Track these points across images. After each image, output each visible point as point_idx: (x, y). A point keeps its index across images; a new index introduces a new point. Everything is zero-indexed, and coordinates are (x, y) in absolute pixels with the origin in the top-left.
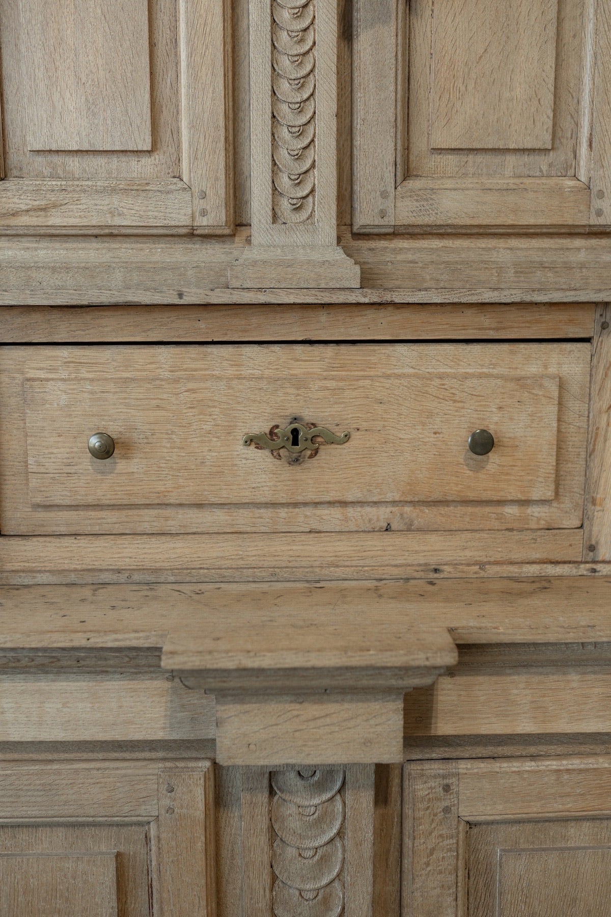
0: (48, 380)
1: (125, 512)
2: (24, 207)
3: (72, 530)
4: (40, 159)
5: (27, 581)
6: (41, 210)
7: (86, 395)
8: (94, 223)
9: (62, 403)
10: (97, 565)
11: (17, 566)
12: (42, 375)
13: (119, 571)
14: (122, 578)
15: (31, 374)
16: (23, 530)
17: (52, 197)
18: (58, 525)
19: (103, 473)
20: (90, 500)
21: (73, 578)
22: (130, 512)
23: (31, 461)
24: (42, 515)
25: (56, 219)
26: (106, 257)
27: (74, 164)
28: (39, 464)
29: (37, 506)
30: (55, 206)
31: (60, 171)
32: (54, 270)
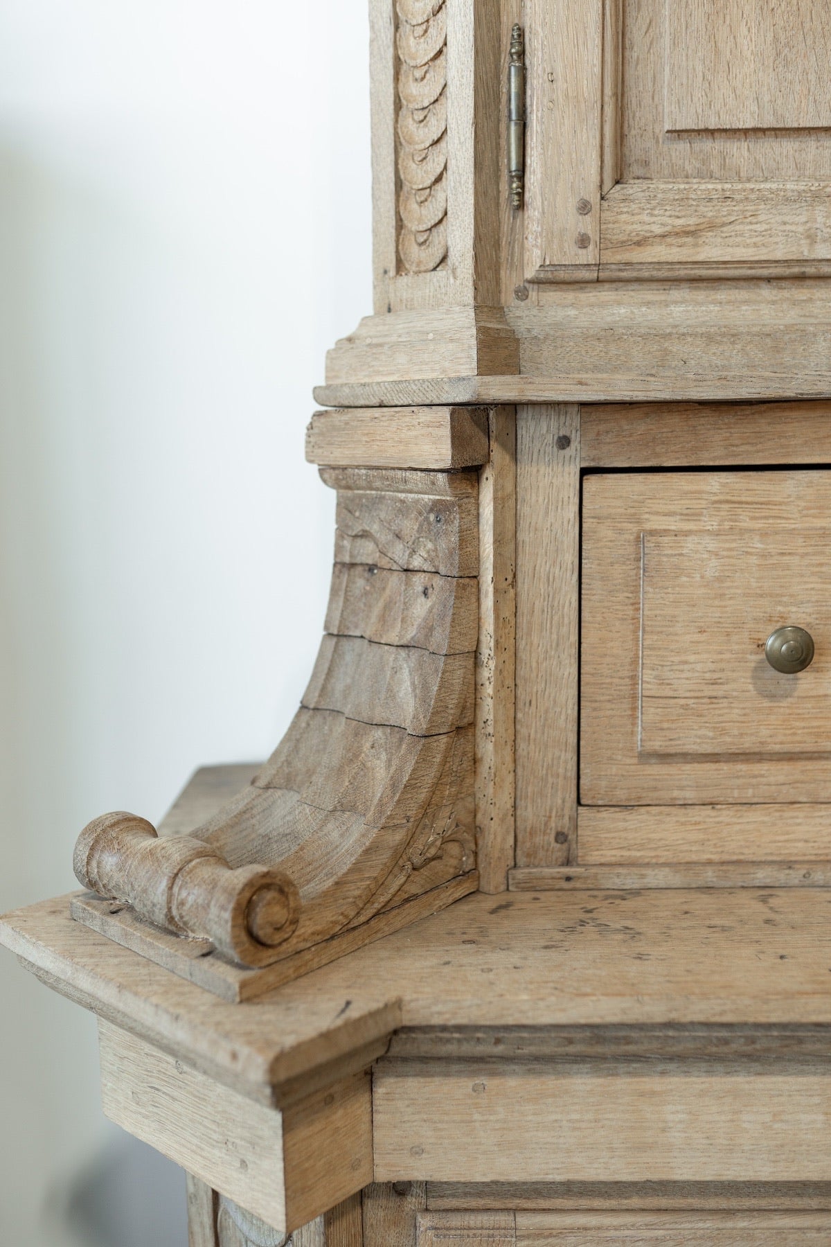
0: (687, 533)
1: (800, 765)
2: (658, 230)
3: (707, 795)
4: (682, 146)
5: (631, 882)
6: (687, 233)
7: (754, 560)
8: (779, 255)
9: (709, 573)
10: (748, 855)
11: (609, 855)
12: (673, 524)
13: (789, 865)
14: (795, 876)
15: (656, 523)
16: (621, 795)
17: (709, 211)
18: (681, 788)
19: (772, 697)
20: (748, 744)
21: (710, 876)
22: (810, 765)
23: (648, 675)
24: (656, 770)
25: (712, 250)
26: (792, 316)
27: (739, 151)
28: (662, 682)
29: (647, 757)
30: (712, 227)
31: (714, 166)
32: (710, 338)
